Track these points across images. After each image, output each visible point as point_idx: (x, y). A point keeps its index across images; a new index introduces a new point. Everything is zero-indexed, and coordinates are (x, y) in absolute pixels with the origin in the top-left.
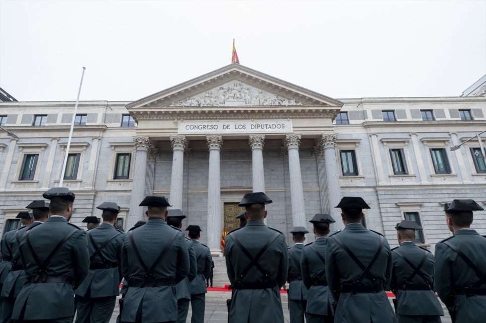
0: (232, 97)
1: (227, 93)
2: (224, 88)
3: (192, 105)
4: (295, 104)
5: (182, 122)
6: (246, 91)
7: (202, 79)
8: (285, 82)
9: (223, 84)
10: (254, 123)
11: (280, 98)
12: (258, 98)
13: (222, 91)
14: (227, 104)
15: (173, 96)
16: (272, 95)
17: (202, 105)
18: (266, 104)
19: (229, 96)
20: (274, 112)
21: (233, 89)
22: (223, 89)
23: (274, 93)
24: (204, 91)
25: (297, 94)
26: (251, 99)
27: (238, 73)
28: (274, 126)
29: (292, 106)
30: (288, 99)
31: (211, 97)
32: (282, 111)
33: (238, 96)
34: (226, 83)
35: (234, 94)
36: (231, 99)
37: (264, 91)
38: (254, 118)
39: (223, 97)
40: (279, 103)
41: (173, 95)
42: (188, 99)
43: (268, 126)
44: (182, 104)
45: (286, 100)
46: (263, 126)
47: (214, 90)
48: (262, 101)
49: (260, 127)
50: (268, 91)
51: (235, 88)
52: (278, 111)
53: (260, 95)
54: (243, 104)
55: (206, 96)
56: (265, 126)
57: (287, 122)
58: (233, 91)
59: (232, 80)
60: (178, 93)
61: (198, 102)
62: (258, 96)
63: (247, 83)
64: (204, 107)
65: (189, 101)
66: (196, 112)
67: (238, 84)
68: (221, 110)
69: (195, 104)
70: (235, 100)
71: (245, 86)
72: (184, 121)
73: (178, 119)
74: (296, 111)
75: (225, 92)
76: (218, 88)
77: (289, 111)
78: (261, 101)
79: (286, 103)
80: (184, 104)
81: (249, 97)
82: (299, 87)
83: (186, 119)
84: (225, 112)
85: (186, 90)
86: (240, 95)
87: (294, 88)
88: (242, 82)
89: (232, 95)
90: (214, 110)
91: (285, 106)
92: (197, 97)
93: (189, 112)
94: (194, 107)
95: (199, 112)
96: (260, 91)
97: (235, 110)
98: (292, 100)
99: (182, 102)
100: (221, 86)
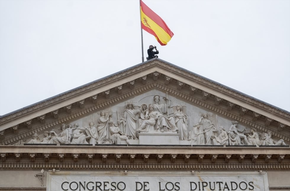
0: (151, 125)
1: (142, 116)
2: (135, 104)
3: (75, 141)
4: (271, 142)
5: (54, 174)
6: (178, 114)
7: (94, 89)
8: (253, 99)
9: (133, 96)
10: (196, 179)
11: (242, 128)
12: (201, 128)
13: (131, 111)
14: (143, 140)
15: (36, 121)
16: (227, 121)
17: (93, 142)
18: (218, 141)
19: (147, 124)
20: (235, 157)
21: (154, 109)
22: (133, 107)
23: (231, 119)
24: (95, 111)
25: (275, 123)
26: (189, 129)
27: (162, 77)
28: (234, 186)
29: (267, 147)
30: (258, 131)
31: (110, 124)
32: (249, 157)
33: (164, 123)
34: (138, 94)
35: (156, 120)
36: (151, 130)
37: (211, 114)
38: (195, 169)
39: (134, 125)
40: (242, 139)
41: (36, 118)
42: (64, 126)
43: (222, 186)
44: (54, 138)
45: (255, 133)
46: (212, 184)
47: (114, 109)
48: (209, 134)
49: (208, 187)
50: (220, 114)
51: (156, 106)
52: (242, 157)
53: (206, 120)
54: (175, 141)
55: (100, 122)
56: (217, 186)
57: (258, 178)
58: (154, 113)
59: (150, 89)
60: (47, 115)
61: (87, 135)
62: (200, 124)
63: (178, 97)
64: (98, 146)
65: (67, 130)
66: (82, 156)
67: (161, 98)
68: (133, 152)
69: (81, 139)
70: (159, 132)
71: (176, 102)
72: (59, 172)
73: (46, 169)
74: (275, 157)
75: (138, 113)
76: (123, 104)
77: (262, 157)
78: (207, 134)
79: (254, 140)
80: (57, 138)
81: (184, 126)
82: (279, 110)
83: (62, 169)
84: (140, 157)
85: (63, 110)
86: (168, 121)
87: (270, 112)
88: (170, 94)
89: (152, 121)
90: (119, 152)
91: (253, 147)
92: (82, 123)
93: (69, 156)
94: (78, 146)
95: (90, 156)
96: (205, 113)
97: (160, 152)
98: (266, 134)
99: (53, 134)
100: (129, 102)
